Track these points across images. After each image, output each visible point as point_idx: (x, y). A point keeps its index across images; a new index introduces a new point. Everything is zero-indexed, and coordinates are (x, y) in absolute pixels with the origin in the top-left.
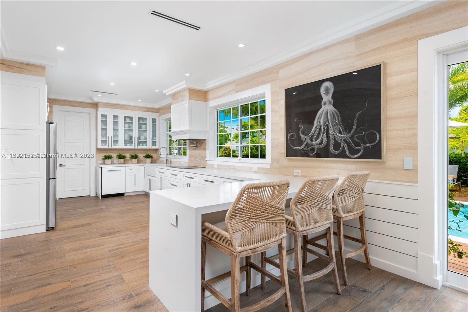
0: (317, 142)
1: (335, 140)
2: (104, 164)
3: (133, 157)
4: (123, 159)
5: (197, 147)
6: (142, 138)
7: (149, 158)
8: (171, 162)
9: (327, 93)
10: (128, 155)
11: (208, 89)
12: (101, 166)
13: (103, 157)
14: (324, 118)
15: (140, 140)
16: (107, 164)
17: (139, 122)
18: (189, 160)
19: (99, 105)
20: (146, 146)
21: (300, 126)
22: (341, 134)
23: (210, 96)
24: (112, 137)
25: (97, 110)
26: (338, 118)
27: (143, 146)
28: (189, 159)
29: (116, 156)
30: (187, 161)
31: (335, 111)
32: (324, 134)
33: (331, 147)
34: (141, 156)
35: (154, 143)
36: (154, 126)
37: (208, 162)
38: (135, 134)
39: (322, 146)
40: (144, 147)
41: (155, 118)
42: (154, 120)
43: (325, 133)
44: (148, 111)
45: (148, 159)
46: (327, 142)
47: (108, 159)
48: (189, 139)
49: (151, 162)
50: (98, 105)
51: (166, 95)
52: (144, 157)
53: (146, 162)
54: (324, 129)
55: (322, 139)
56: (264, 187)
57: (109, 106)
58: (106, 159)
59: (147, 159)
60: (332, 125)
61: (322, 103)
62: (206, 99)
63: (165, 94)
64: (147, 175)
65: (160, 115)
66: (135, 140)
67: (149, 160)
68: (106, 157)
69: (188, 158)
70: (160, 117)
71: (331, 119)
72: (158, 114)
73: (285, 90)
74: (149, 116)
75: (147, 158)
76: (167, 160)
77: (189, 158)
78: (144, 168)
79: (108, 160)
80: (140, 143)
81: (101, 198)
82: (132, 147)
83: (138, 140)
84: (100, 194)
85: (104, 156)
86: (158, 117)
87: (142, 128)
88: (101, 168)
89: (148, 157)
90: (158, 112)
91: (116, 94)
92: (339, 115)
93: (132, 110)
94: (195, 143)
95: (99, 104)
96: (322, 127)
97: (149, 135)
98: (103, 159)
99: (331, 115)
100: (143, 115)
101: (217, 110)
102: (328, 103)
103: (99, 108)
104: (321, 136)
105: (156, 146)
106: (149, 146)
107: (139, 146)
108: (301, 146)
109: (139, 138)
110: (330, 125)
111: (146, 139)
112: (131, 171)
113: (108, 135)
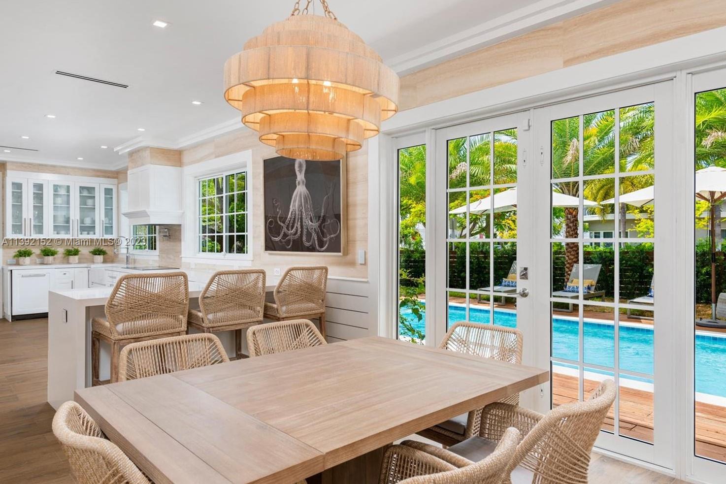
0: (292, 231)
1: (307, 229)
2: (18, 264)
3: (70, 254)
4: (52, 257)
5: (169, 236)
6: (88, 222)
7: (99, 254)
8: (135, 261)
9: (300, 171)
10: (61, 250)
11: (181, 148)
12: (10, 268)
13: (14, 254)
14: (299, 201)
15: (83, 224)
16: (22, 265)
17: (81, 195)
18: (159, 258)
19: (8, 166)
20: (95, 234)
21: (278, 210)
22: (313, 223)
23: (186, 158)
24: (30, 219)
25: (4, 175)
26: (310, 202)
27: (88, 234)
28: (159, 256)
29: (40, 251)
30: (157, 258)
31: (306, 192)
32: (298, 221)
33: (304, 238)
34: (85, 251)
35: (108, 229)
36: (108, 201)
37: (183, 260)
38: (75, 214)
39: (296, 237)
40: (91, 236)
41: (110, 187)
42: (108, 192)
43: (300, 220)
44: (98, 176)
45: (98, 256)
46: (301, 231)
47: (25, 256)
48: (159, 225)
49: (105, 262)
50: (6, 165)
51: (120, 154)
52: (90, 252)
53: (95, 261)
54: (299, 214)
55: (297, 227)
56: (137, 278)
57: (25, 167)
58: (21, 256)
59: (96, 256)
60: (305, 210)
61: (297, 182)
62: (181, 163)
63: (117, 152)
64: (93, 282)
65: (119, 183)
66: (75, 226)
67: (100, 258)
68: (21, 253)
69: (158, 254)
70: (120, 185)
71: (304, 202)
72: (116, 180)
73: (263, 162)
74: (100, 185)
75: (96, 254)
76: (127, 257)
77: (160, 253)
78: (89, 270)
79: (24, 258)
80: (83, 229)
81: (10, 321)
82: (70, 237)
83: (79, 225)
84: (9, 314)
85: (18, 251)
86: (116, 186)
87: (87, 204)
88: (11, 271)
89: (98, 252)
90: (116, 178)
91: (37, 150)
92: (311, 199)
93: (68, 175)
94: (166, 230)
95: (8, 164)
96: (297, 213)
97: (100, 215)
98: (15, 256)
99: (304, 198)
100: (88, 182)
101: (199, 179)
102: (301, 183)
103: (8, 171)
104: (296, 224)
105: (112, 234)
106: (98, 234)
107: (81, 234)
108: (279, 236)
109: (82, 222)
110: (303, 210)
111: (94, 222)
112: (65, 275)
113: (24, 216)
